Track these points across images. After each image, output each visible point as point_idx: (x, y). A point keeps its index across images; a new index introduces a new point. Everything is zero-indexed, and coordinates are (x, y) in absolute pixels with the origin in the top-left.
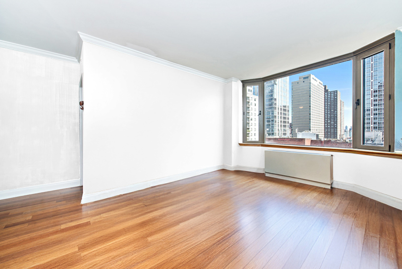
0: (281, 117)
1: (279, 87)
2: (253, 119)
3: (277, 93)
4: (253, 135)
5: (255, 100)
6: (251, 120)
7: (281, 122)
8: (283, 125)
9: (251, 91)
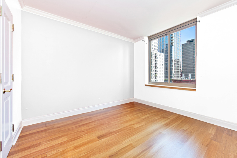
0: (176, 66)
1: (174, 47)
2: (159, 68)
3: (174, 51)
4: (159, 77)
5: (160, 55)
6: (158, 68)
7: (176, 69)
8: (178, 72)
9: (157, 50)
